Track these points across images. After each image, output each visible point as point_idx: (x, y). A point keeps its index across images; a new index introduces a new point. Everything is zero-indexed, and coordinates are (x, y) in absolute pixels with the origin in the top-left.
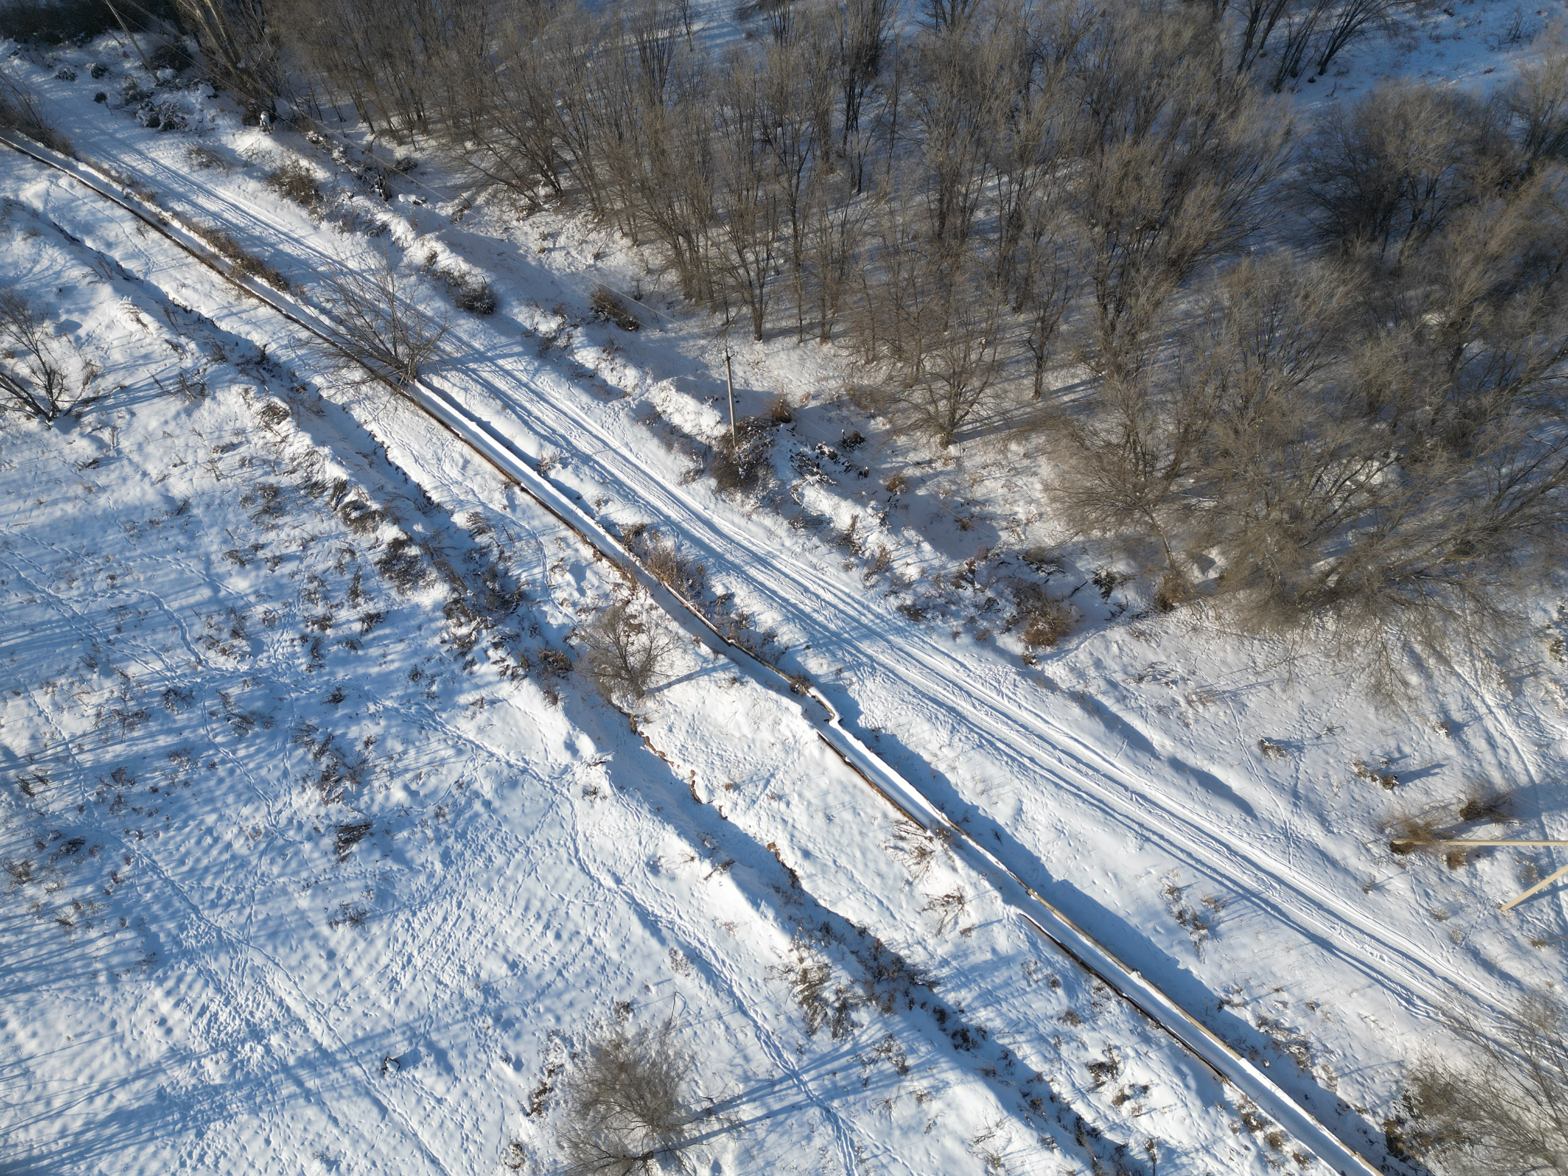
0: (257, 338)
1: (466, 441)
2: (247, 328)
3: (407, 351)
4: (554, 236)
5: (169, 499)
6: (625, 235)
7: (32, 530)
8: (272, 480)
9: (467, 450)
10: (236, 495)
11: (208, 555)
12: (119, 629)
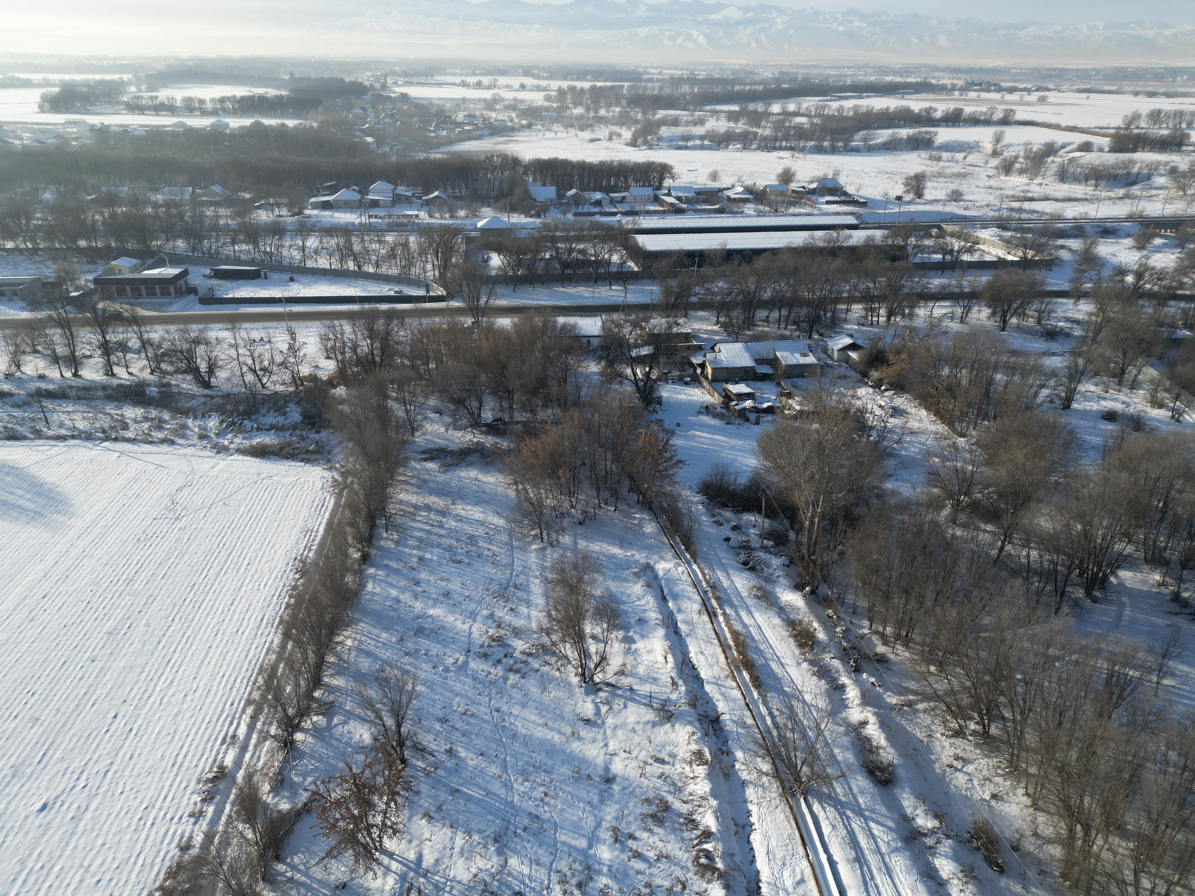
0: (721, 706)
1: (811, 865)
2: (720, 697)
3: (809, 773)
4: (966, 761)
5: (607, 769)
6: (1027, 794)
7: (531, 736)
8: (670, 798)
9: (808, 871)
10: (643, 793)
11: (602, 820)
12: (525, 829)
